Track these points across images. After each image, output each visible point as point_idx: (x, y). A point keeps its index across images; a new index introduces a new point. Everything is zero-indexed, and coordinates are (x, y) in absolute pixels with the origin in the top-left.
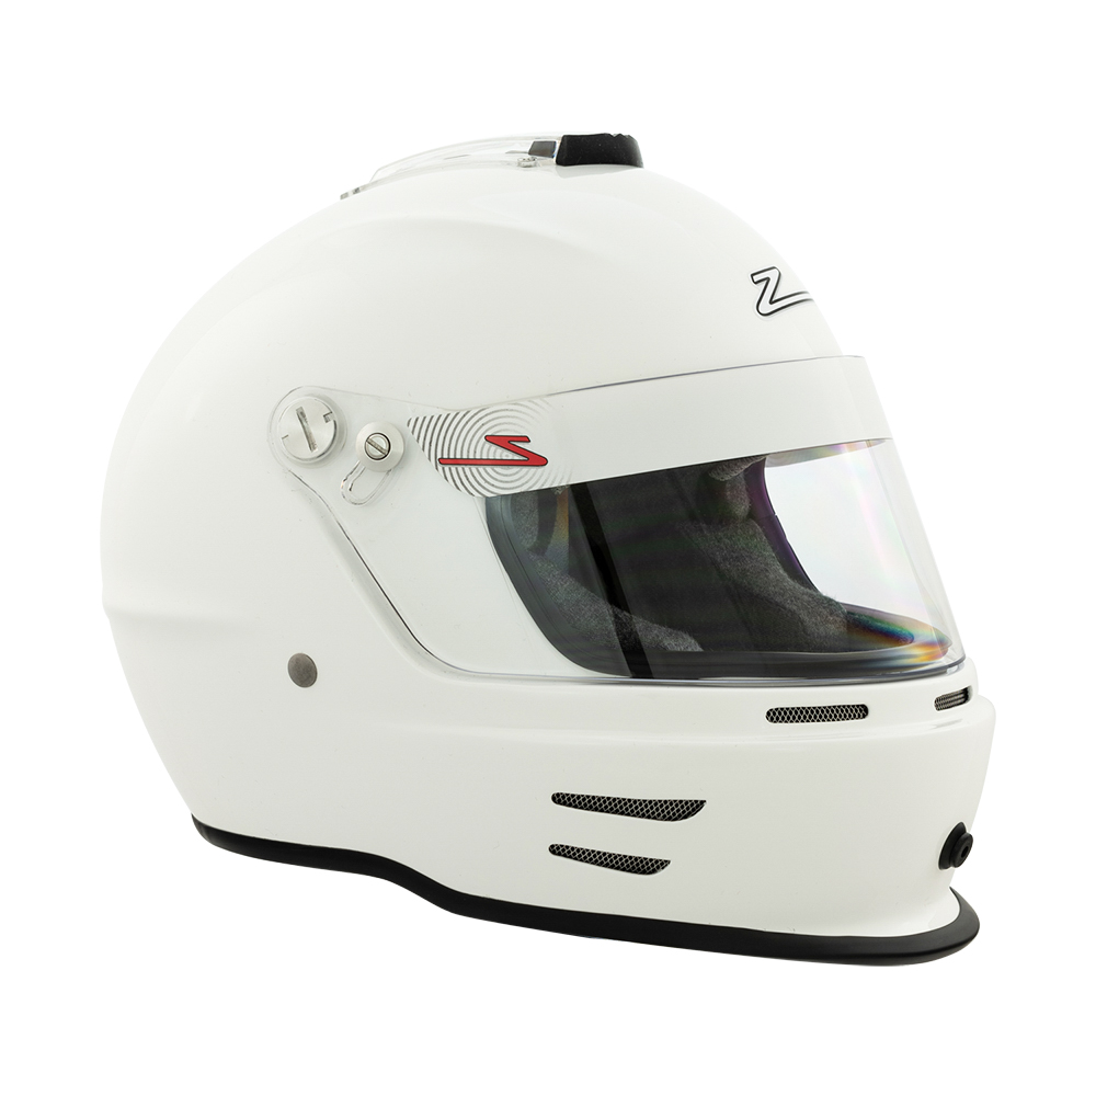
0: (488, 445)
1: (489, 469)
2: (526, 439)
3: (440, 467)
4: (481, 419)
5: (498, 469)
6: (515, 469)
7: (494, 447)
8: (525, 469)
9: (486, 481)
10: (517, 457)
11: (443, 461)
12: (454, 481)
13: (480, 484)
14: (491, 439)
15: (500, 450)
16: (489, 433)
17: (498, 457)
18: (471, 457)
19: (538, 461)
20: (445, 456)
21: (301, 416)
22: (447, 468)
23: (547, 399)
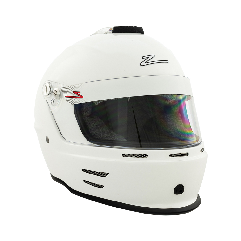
0: (73, 93)
1: (73, 98)
2: (80, 92)
3: (65, 98)
4: (72, 88)
5: (75, 98)
7: (74, 94)
8: (79, 99)
10: (78, 96)
11: (66, 97)
12: (68, 101)
14: (74, 92)
15: (75, 94)
16: (73, 91)
17: (75, 96)
19: (81, 97)
20: (66, 96)
21: (46, 87)
22: (67, 98)
23: (84, 84)
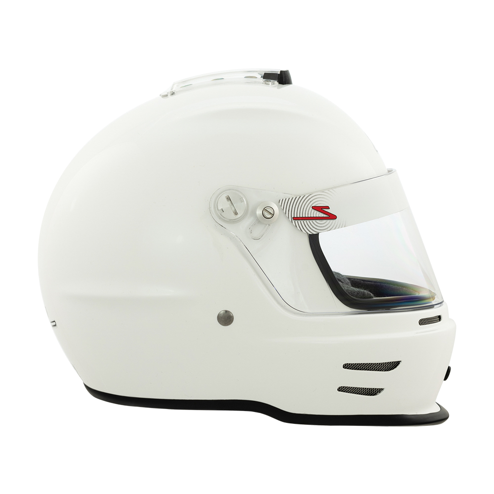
0: (313, 210)
1: (314, 221)
2: (328, 208)
3: (293, 221)
4: (310, 199)
5: (318, 221)
6: (325, 221)
7: (316, 211)
8: (328, 221)
9: (313, 227)
10: (325, 216)
11: (295, 219)
12: (300, 227)
13: (310, 228)
14: (314, 208)
15: (318, 213)
16: (313, 205)
17: (317, 216)
18: (307, 216)
19: (332, 217)
20: (296, 216)
21: (229, 199)
22: (296, 222)
23: (334, 189)
